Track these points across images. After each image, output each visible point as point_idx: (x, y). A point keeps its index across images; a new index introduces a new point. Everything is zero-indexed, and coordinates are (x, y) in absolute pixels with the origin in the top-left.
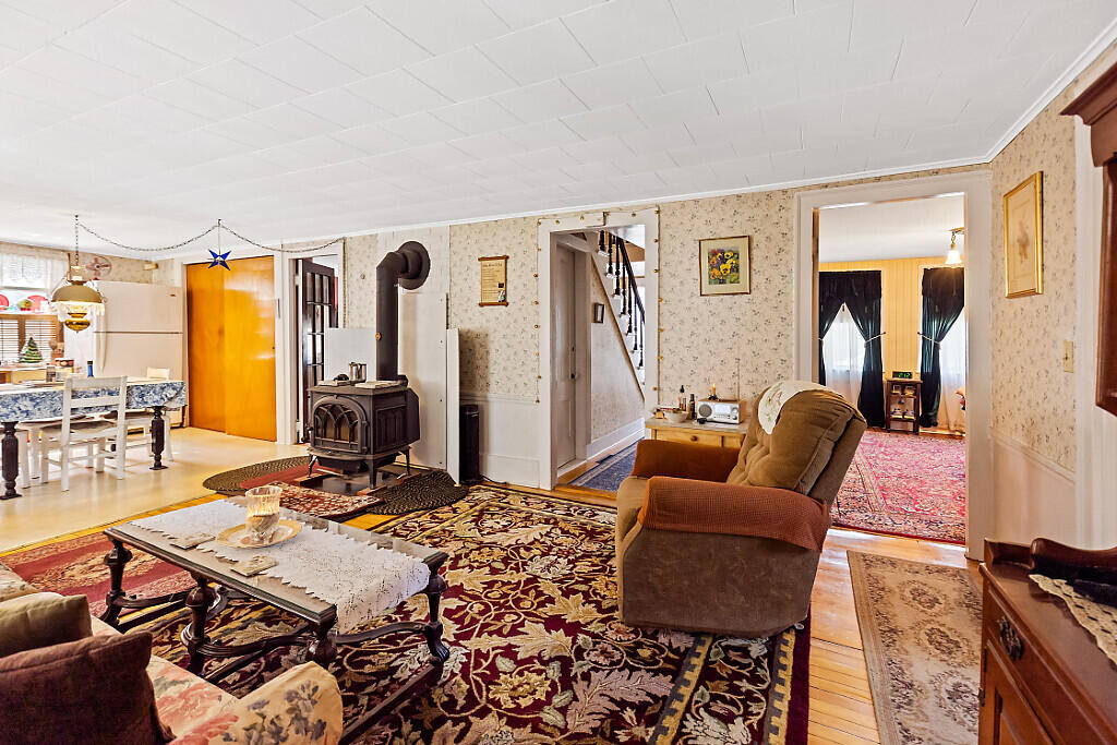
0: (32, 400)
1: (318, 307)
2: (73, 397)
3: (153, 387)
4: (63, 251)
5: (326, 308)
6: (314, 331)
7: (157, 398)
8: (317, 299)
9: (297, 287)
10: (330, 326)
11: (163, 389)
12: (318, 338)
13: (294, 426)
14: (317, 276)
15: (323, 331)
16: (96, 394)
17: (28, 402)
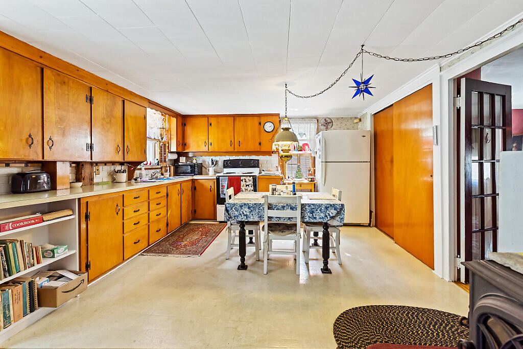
0: (249, 208)
1: (488, 131)
2: (269, 208)
3: (320, 206)
4: (315, 118)
5: (499, 133)
6: (481, 157)
7: (322, 215)
8: (486, 122)
9: (459, 110)
10: (505, 149)
11: (327, 208)
12: (487, 167)
13: (453, 263)
14: (486, 98)
15: (493, 158)
16: (283, 207)
17: (247, 209)
